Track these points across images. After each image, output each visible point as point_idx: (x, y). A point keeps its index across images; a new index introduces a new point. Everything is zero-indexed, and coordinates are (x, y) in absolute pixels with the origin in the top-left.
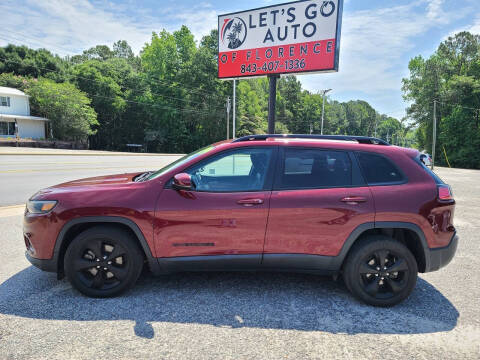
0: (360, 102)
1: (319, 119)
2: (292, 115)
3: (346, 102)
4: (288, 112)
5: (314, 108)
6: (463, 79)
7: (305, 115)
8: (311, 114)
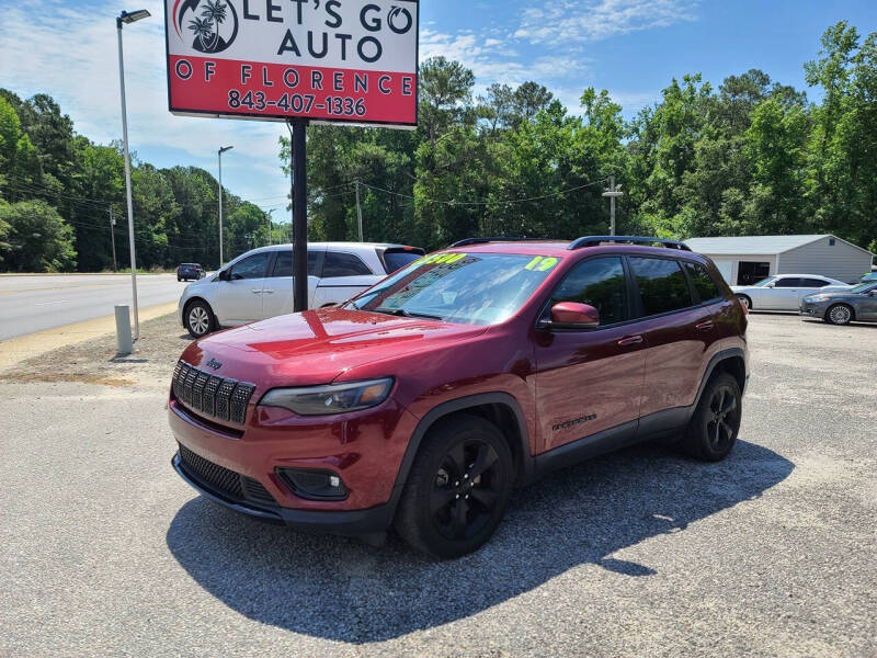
0: (194, 171)
1: (121, 198)
2: (60, 185)
3: (169, 168)
4: (49, 178)
5: (109, 175)
6: (372, 149)
7: (88, 187)
8: (102, 186)
